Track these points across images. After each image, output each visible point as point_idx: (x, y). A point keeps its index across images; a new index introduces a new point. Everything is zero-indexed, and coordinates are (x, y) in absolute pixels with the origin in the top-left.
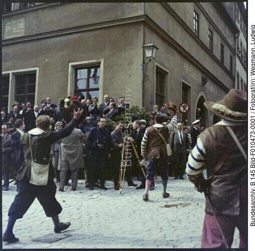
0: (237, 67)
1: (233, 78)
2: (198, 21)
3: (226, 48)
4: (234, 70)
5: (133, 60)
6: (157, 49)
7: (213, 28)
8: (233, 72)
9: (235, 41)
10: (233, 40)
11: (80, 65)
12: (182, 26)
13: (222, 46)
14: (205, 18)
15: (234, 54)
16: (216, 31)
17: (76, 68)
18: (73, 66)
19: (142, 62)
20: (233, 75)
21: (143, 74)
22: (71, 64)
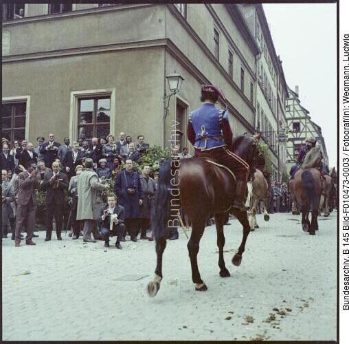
0: (258, 96)
1: (253, 110)
2: (217, 43)
3: (246, 73)
4: (254, 100)
5: (152, 91)
6: (183, 79)
7: (234, 49)
8: (254, 103)
9: (256, 63)
10: (254, 62)
11: (85, 95)
12: (202, 49)
13: (242, 71)
14: (225, 39)
15: (255, 80)
16: (237, 53)
17: (80, 98)
18: (76, 96)
19: (163, 94)
20: (254, 105)
21: (165, 108)
22: (73, 93)
